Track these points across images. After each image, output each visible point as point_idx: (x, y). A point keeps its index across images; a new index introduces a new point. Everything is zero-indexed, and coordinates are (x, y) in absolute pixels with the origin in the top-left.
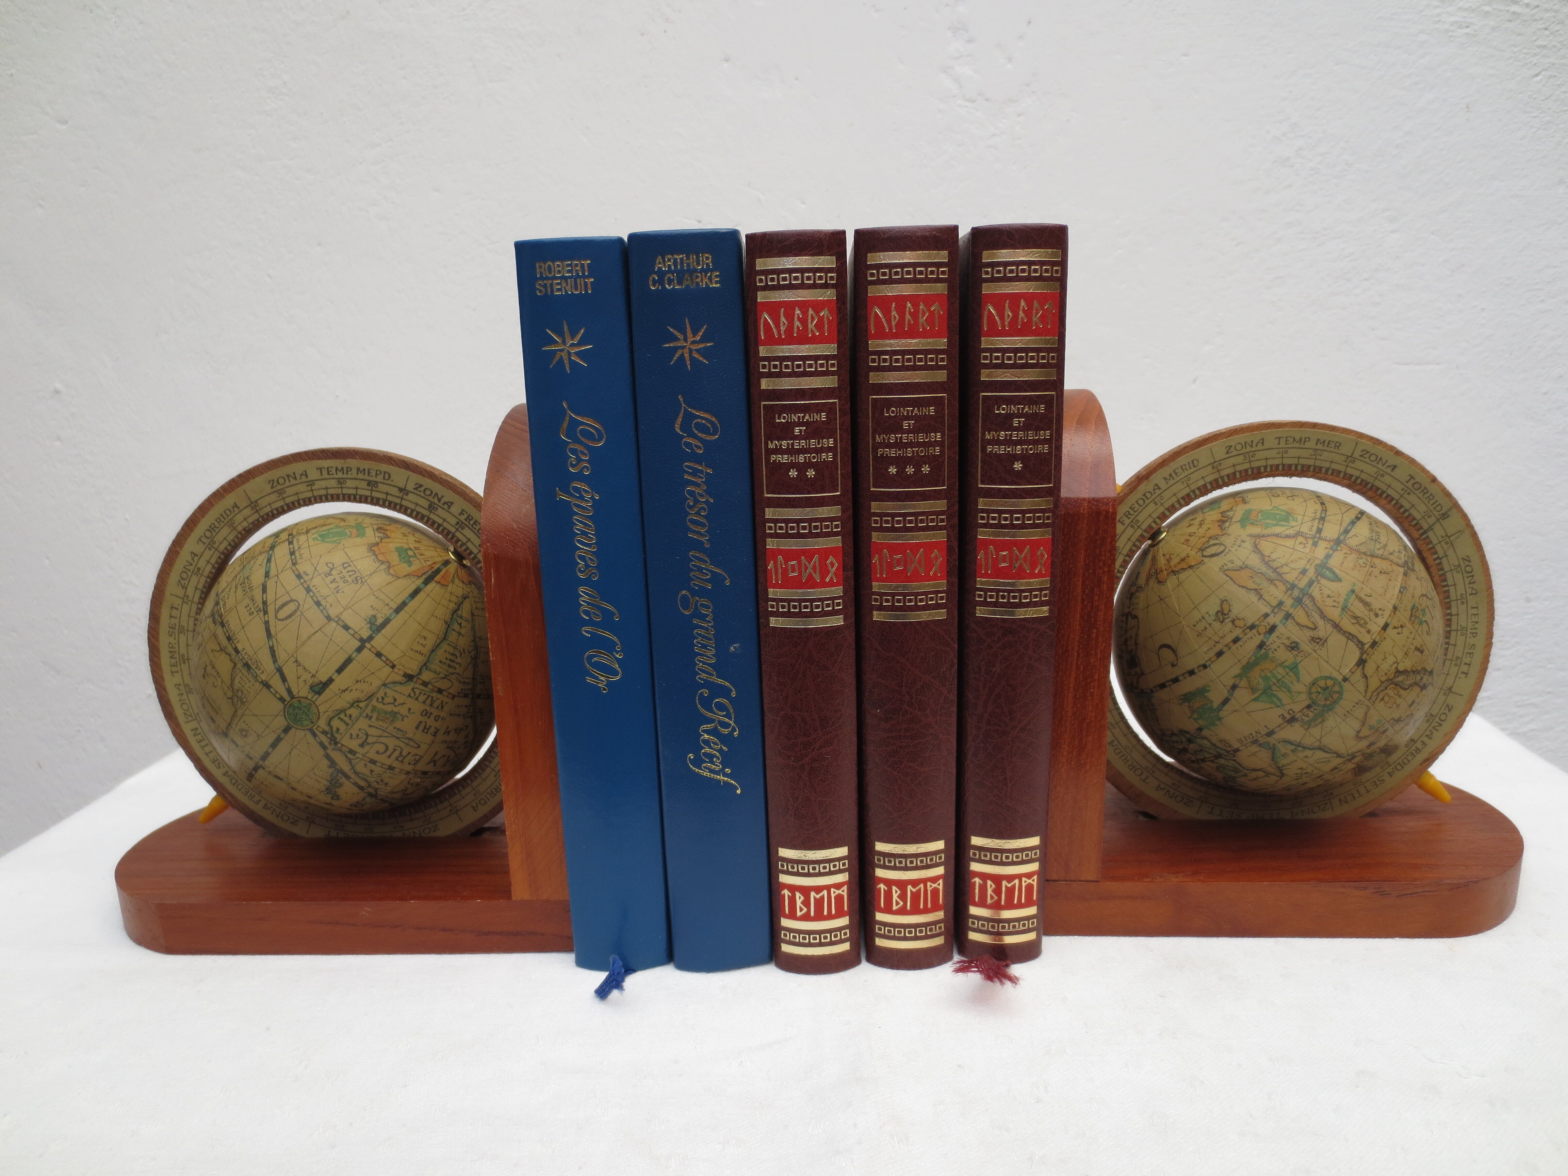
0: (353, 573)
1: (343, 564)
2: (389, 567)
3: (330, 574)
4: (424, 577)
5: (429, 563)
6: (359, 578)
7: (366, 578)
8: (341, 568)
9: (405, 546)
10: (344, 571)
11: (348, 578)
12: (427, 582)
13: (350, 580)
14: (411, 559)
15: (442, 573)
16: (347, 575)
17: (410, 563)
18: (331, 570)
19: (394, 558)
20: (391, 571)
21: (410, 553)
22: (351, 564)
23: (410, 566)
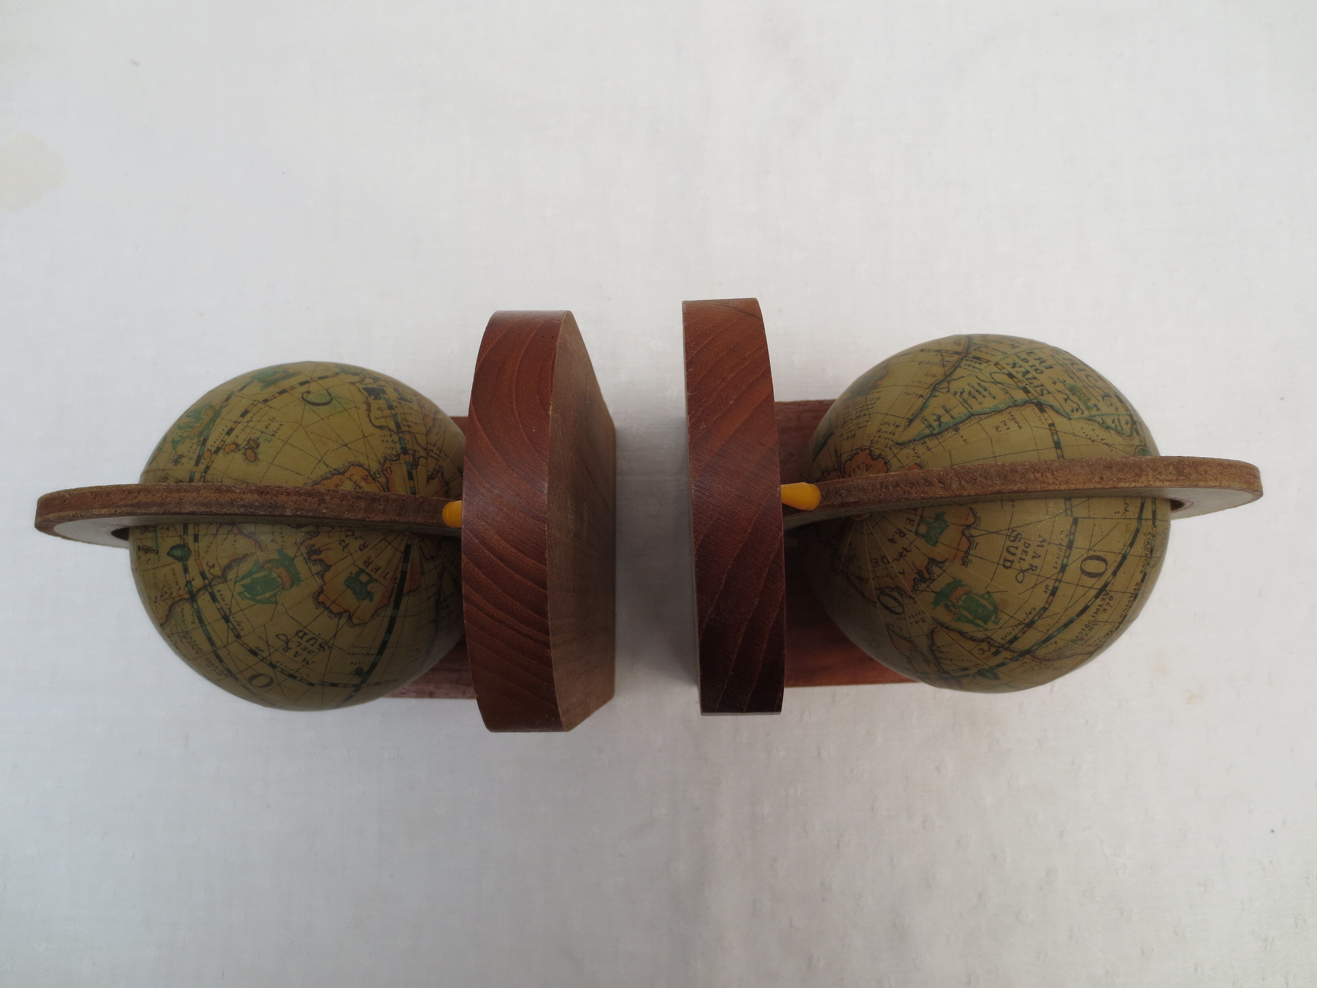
0: (313, 641)
1: (297, 633)
2: (350, 617)
3: (287, 649)
4: (393, 599)
5: (389, 577)
6: (323, 645)
7: (331, 642)
8: (296, 639)
9: (354, 570)
10: (303, 641)
11: (311, 648)
12: (397, 606)
13: (314, 648)
14: (369, 587)
15: (408, 576)
16: (308, 645)
17: (369, 595)
18: (287, 643)
19: (350, 601)
20: (355, 621)
21: (364, 578)
22: (305, 630)
23: (371, 600)
